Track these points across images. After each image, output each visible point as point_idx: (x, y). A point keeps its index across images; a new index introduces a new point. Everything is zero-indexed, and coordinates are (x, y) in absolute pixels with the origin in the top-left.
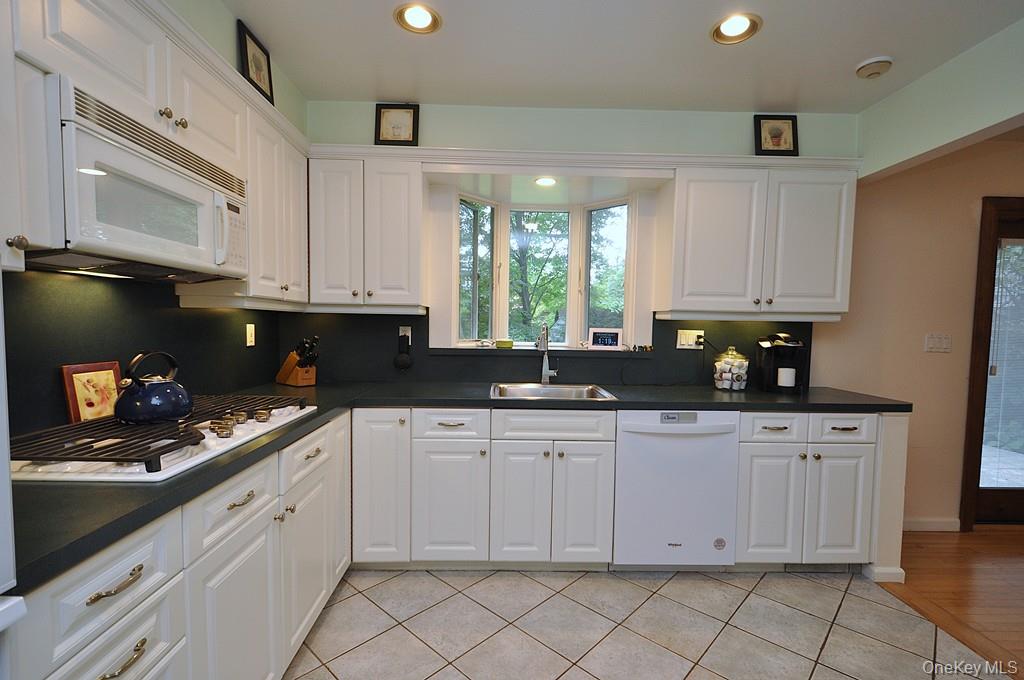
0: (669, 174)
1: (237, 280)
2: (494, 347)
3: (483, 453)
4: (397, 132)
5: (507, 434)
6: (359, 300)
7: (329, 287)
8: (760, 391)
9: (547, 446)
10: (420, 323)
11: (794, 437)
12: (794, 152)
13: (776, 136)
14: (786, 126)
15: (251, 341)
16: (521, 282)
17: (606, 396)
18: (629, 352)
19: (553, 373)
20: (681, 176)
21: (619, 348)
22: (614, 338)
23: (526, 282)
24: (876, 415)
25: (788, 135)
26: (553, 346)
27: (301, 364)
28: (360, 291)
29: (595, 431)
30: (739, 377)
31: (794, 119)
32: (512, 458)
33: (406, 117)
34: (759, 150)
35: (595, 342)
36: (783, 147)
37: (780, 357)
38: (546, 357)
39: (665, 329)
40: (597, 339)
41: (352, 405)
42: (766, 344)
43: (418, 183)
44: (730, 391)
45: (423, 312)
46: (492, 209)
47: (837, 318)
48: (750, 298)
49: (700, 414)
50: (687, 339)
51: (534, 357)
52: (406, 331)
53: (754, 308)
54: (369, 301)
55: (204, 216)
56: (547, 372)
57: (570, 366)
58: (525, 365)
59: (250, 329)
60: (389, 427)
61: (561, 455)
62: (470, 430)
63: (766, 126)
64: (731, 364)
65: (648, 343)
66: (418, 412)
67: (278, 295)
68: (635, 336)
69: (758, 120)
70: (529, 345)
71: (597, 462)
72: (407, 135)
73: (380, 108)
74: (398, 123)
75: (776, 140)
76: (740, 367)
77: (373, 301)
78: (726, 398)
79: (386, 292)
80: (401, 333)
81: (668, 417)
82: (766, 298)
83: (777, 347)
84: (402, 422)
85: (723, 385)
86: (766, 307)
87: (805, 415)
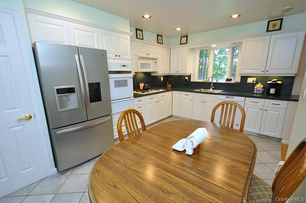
0: (241, 41)
1: (157, 72)
2: (205, 81)
3: (191, 100)
4: (184, 42)
7: (173, 71)
9: (203, 100)
10: (189, 77)
11: (259, 105)
12: (280, 29)
14: (278, 22)
15: (162, 80)
18: (234, 83)
19: (213, 87)
20: (244, 41)
21: (232, 82)
22: (231, 80)
24: (287, 102)
25: (278, 25)
28: (177, 71)
29: (212, 98)
30: (260, 91)
31: (282, 19)
32: (196, 102)
33: (185, 38)
34: (267, 31)
35: (226, 81)
36: (276, 29)
37: (272, 86)
38: (212, 84)
39: (244, 78)
41: (173, 90)
42: (268, 82)
43: (187, 50)
45: (190, 75)
47: (293, 75)
48: (261, 70)
49: (235, 97)
50: (250, 80)
52: (187, 78)
53: (262, 73)
55: (151, 65)
59: (162, 78)
61: (205, 102)
62: (189, 96)
63: (271, 23)
65: (239, 81)
66: (182, 92)
67: (164, 73)
68: (237, 79)
69: (269, 22)
73: (181, 38)
74: (184, 40)
75: (274, 27)
76: (260, 88)
77: (179, 73)
78: (255, 95)
79: (182, 71)
80: (186, 79)
81: (227, 97)
82: (266, 70)
83: (271, 83)
84: (179, 94)
85: (255, 92)
86: (266, 73)
87: (264, 100)
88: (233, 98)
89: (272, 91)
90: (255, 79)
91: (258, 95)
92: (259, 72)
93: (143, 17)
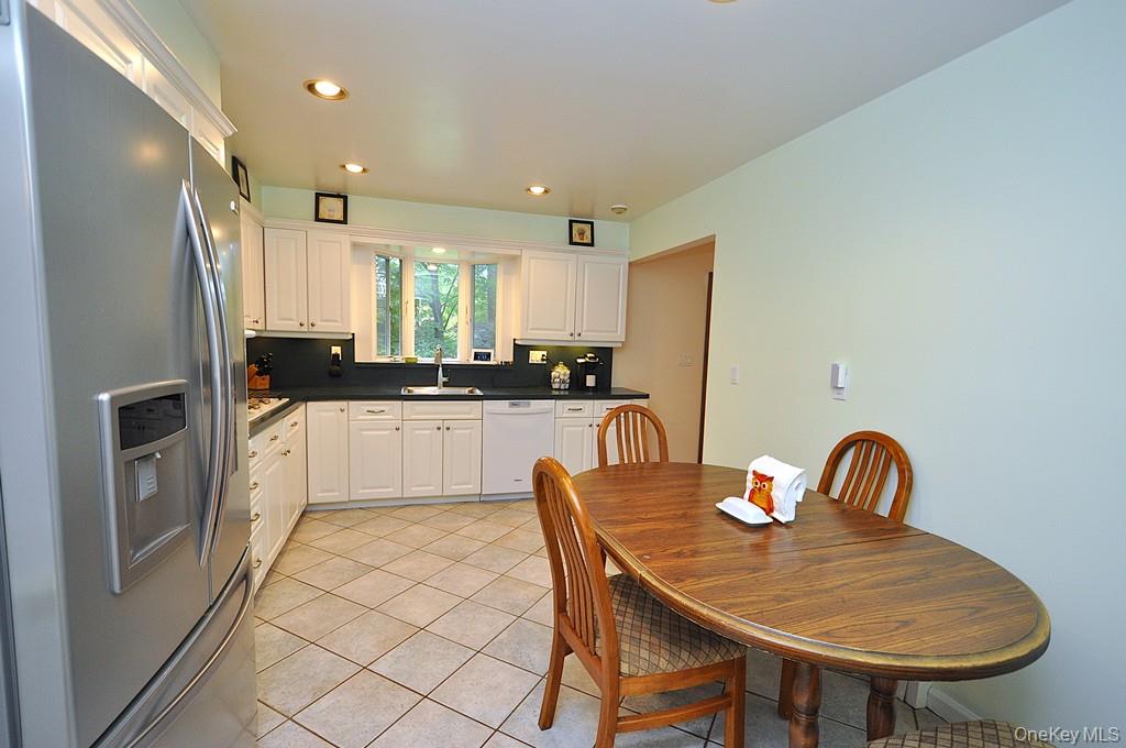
0: (518, 253)
2: (404, 361)
4: (331, 213)
5: (414, 417)
6: (304, 329)
7: (280, 319)
8: (577, 389)
9: (440, 423)
10: (348, 345)
11: (585, 415)
12: (592, 244)
13: (582, 234)
14: (587, 228)
16: (432, 293)
17: (478, 392)
18: (498, 365)
19: (445, 379)
20: (525, 255)
21: (492, 362)
22: (489, 355)
23: (437, 291)
25: (588, 233)
26: (445, 361)
27: (259, 374)
28: (305, 322)
29: (469, 413)
30: (564, 382)
31: (592, 223)
32: (417, 432)
33: (339, 203)
34: (571, 243)
35: (476, 358)
36: (585, 241)
37: (588, 368)
38: (440, 369)
39: (521, 351)
40: (477, 356)
41: (307, 399)
42: (579, 361)
43: (348, 247)
44: (559, 389)
45: (351, 337)
46: (401, 261)
47: (620, 345)
48: (568, 332)
49: (532, 402)
50: (536, 357)
51: (433, 368)
52: (336, 350)
53: (570, 338)
54: (312, 329)
56: (441, 379)
57: (457, 374)
58: (425, 374)
60: (333, 414)
61: (448, 429)
62: (387, 414)
63: (576, 226)
64: (561, 372)
65: (511, 360)
66: (352, 403)
68: (502, 354)
69: (571, 222)
70: (431, 361)
71: (470, 434)
72: (339, 216)
73: (318, 196)
74: (332, 207)
75: (581, 236)
76: (565, 375)
77: (315, 329)
78: (557, 393)
79: (324, 323)
80: (333, 352)
81: (513, 404)
82: (577, 332)
83: (587, 362)
84: (342, 411)
85: (555, 386)
86: (577, 338)
87: (592, 401)
88: (529, 405)
89: (591, 381)
90: (545, 353)
91: (562, 393)
92: (560, 335)
93: (311, 87)
